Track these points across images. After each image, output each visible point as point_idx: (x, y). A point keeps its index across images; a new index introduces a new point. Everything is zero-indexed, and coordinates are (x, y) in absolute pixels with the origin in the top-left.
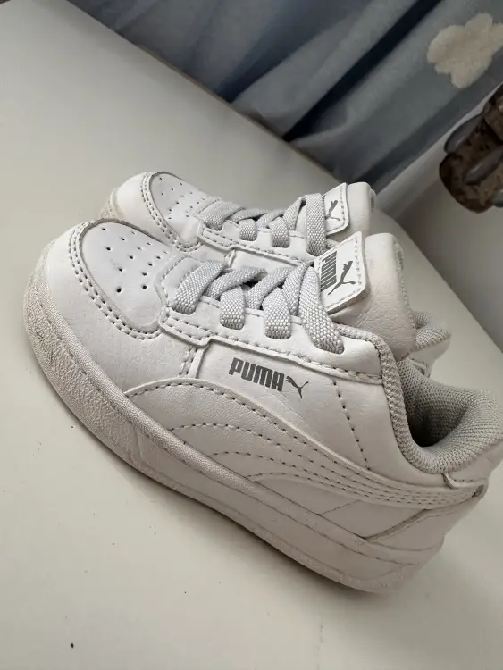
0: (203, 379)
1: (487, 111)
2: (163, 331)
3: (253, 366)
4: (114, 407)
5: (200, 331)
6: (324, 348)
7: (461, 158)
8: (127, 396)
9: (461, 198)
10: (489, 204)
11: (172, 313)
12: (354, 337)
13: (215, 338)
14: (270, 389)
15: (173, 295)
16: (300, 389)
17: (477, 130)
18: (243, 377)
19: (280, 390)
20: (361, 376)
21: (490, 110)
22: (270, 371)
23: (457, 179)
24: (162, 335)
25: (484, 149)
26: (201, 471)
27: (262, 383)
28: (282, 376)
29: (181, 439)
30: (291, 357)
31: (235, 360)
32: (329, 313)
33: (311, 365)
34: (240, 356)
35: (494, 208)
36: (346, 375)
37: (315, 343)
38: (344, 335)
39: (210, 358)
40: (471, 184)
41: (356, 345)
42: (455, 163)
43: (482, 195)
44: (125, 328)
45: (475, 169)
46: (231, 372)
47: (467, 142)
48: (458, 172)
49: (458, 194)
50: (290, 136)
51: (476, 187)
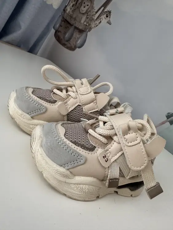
10: (75, 47)
17: (62, 21)
21: (64, 13)
23: (62, 39)
25: (67, 28)
35: (77, 49)
40: (67, 41)
42: (59, 34)
45: (67, 35)
47: (61, 26)
48: (62, 37)
49: (64, 45)
51: (69, 42)
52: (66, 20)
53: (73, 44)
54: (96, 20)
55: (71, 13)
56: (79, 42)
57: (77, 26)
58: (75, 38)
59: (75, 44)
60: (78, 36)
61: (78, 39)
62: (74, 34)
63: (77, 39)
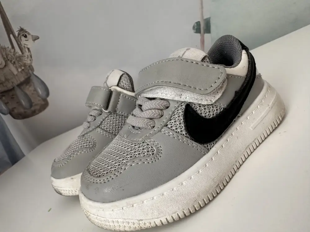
7: (15, 108)
10: (45, 100)
23: (25, 112)
25: (13, 97)
42: (16, 111)
43: (39, 102)
47: (6, 104)
48: (22, 110)
54: (23, 53)
57: (19, 82)
58: (33, 94)
59: (40, 99)
60: (31, 88)
61: (35, 90)
62: (28, 92)
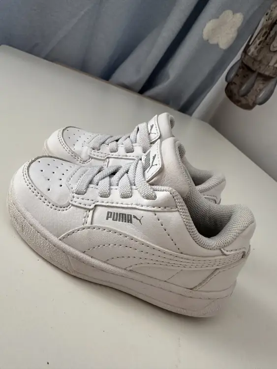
0: (94, 225)
1: (243, 57)
2: (73, 205)
3: (117, 214)
4: (55, 246)
5: (90, 202)
6: (147, 198)
7: (235, 84)
8: (60, 240)
9: (239, 104)
10: (254, 104)
11: (75, 195)
12: (161, 191)
13: (97, 203)
14: (127, 223)
15: (75, 187)
16: (140, 220)
17: (240, 68)
18: (113, 220)
19: (131, 223)
20: (167, 208)
21: (245, 57)
22: (125, 215)
23: (235, 95)
24: (72, 207)
25: (245, 77)
26: (102, 270)
27: (122, 221)
28: (131, 215)
29: (89, 256)
30: (134, 206)
31: (108, 213)
32: (148, 182)
33: (143, 208)
34: (110, 210)
35: (257, 107)
36: (159, 209)
37: (143, 197)
38: (156, 190)
39: (96, 214)
40: (243, 96)
41: (162, 194)
42: (233, 87)
43: (250, 100)
44: (54, 207)
45: (244, 88)
46: (107, 219)
47: (237, 75)
48: (235, 91)
49: (237, 102)
50: (142, 92)
51: (246, 97)
52: (246, 65)
53: (252, 100)
55: (256, 54)
56: (261, 95)
57: (262, 72)
58: (256, 90)
59: (254, 99)
60: (261, 86)
61: (261, 90)
62: (256, 85)
63: (259, 91)
